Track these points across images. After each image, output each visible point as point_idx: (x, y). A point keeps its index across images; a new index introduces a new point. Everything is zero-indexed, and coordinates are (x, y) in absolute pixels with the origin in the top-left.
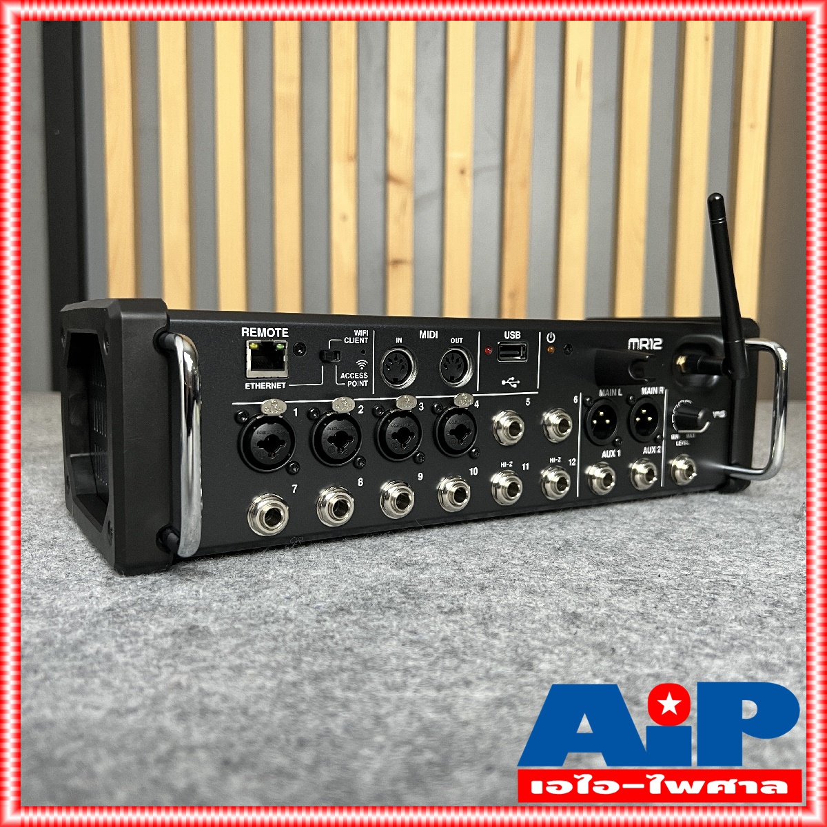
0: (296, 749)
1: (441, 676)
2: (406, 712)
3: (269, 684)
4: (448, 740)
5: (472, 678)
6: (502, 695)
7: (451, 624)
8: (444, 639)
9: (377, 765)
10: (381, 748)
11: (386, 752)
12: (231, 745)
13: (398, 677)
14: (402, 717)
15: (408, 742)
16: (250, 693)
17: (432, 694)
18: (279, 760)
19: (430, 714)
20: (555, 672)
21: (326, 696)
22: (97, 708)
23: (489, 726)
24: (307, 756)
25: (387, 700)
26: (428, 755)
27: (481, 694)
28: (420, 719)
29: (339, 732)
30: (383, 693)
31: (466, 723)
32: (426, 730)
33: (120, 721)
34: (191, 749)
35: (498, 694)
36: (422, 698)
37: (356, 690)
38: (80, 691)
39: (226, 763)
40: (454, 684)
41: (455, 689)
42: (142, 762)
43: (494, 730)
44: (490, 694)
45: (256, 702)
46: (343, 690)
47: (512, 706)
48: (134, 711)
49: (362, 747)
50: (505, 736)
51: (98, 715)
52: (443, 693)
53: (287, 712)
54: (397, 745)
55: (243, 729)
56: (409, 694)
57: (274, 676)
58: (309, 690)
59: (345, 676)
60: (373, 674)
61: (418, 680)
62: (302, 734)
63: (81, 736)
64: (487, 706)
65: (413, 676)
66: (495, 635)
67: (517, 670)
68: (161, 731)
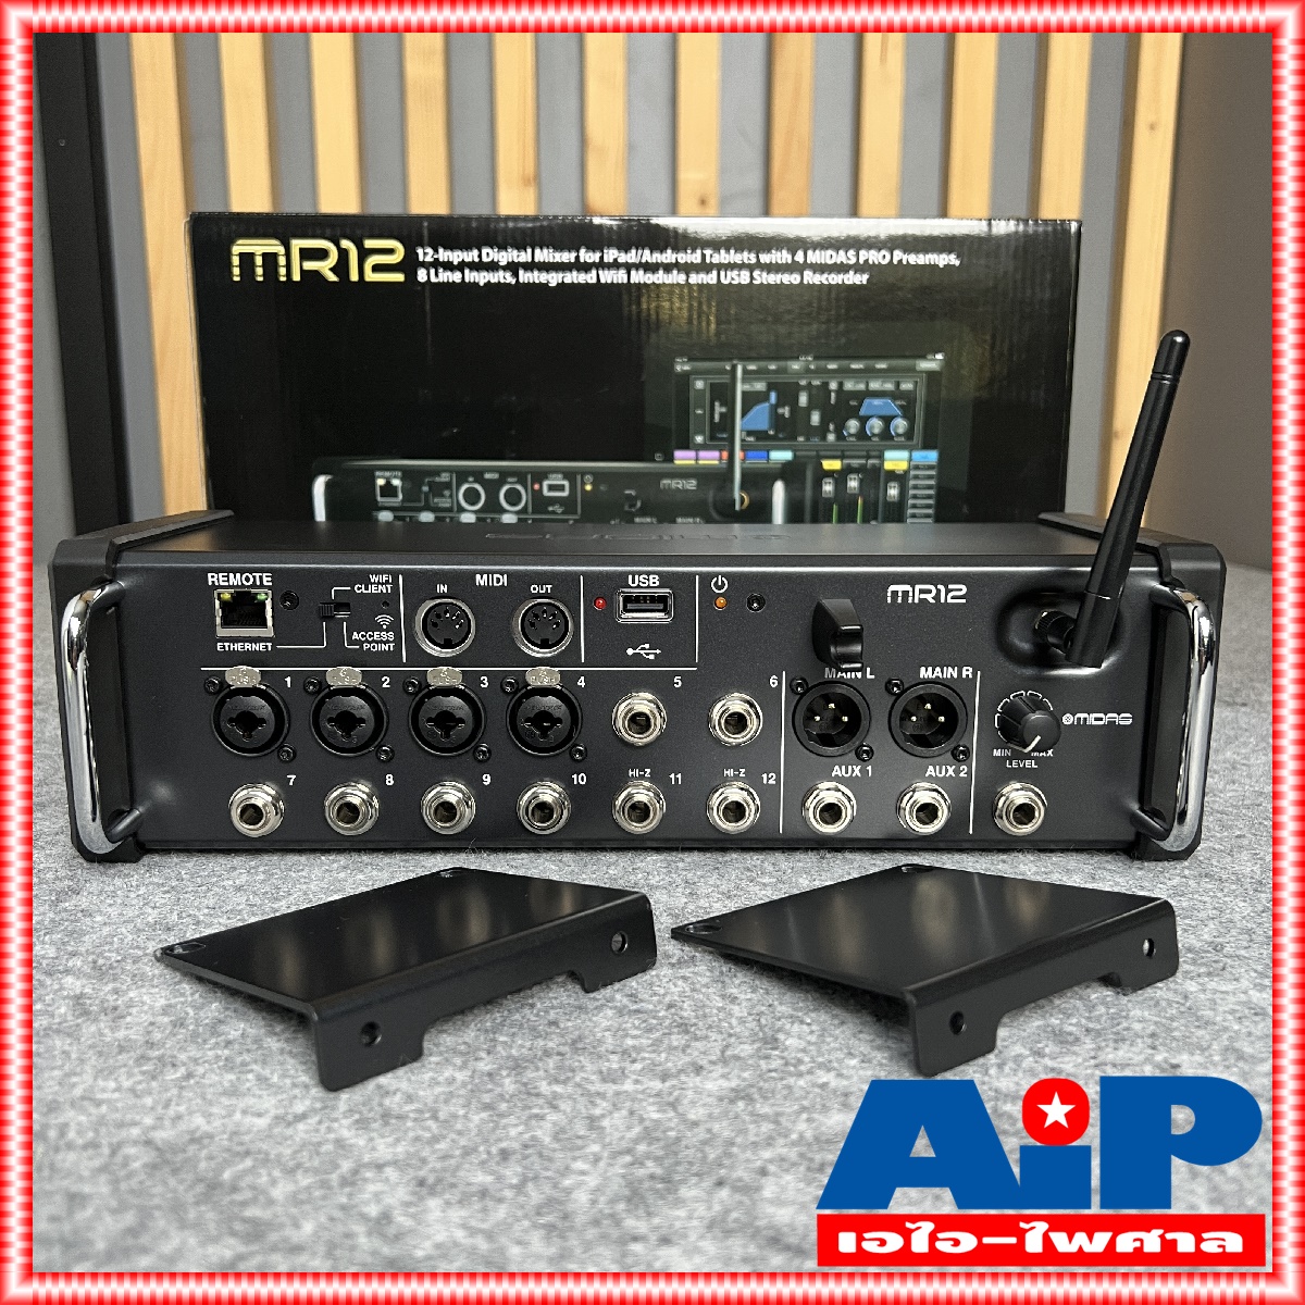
0: (498, 1164)
1: (667, 1060)
2: (624, 1113)
3: (461, 1076)
4: (673, 1147)
5: (703, 1062)
6: (738, 1086)
7: (680, 983)
8: (670, 1006)
9: (592, 1181)
10: (597, 1159)
11: (602, 1164)
12: (424, 1161)
13: (614, 1062)
14: (619, 1118)
15: (629, 1151)
16: (438, 1090)
17: (657, 1085)
18: (481, 1178)
19: (653, 1114)
20: (804, 1051)
21: (529, 1092)
22: (259, 1115)
23: (723, 1129)
24: (512, 1173)
25: (601, 1095)
26: (651, 1167)
27: (714, 1083)
28: (642, 1120)
29: (547, 1140)
30: (598, 1087)
31: (695, 1124)
32: (648, 1135)
33: (289, 1132)
34: (379, 1167)
35: (734, 1084)
36: (643, 1092)
37: (565, 1082)
38: (233, 1092)
39: (421, 1183)
40: (681, 1071)
41: (683, 1078)
42: (325, 1184)
43: (726, 1134)
44: (725, 1084)
45: (446, 1102)
46: (550, 1084)
47: (749, 1099)
48: (303, 1117)
49: (575, 1159)
50: (739, 1140)
51: (262, 1123)
52: (667, 1084)
53: (484, 1115)
54: (615, 1155)
55: (435, 1139)
56: (628, 1086)
57: (464, 1066)
58: (509, 1085)
59: (551, 1063)
60: (584, 1060)
61: (638, 1066)
62: (504, 1145)
63: (248, 1153)
64: (721, 1099)
65: (634, 1061)
66: (734, 999)
67: (759, 1049)
68: (340, 1143)
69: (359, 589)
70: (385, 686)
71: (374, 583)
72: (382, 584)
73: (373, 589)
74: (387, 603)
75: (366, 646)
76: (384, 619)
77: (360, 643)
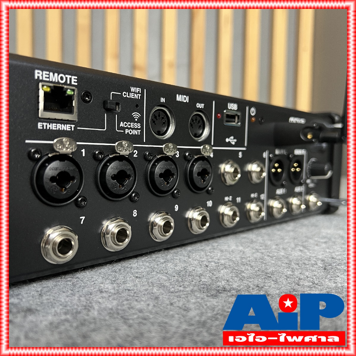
69: (125, 94)
70: (135, 156)
71: (133, 92)
72: (136, 93)
73: (132, 96)
74: (137, 105)
75: (127, 131)
76: (136, 115)
77: (123, 129)
